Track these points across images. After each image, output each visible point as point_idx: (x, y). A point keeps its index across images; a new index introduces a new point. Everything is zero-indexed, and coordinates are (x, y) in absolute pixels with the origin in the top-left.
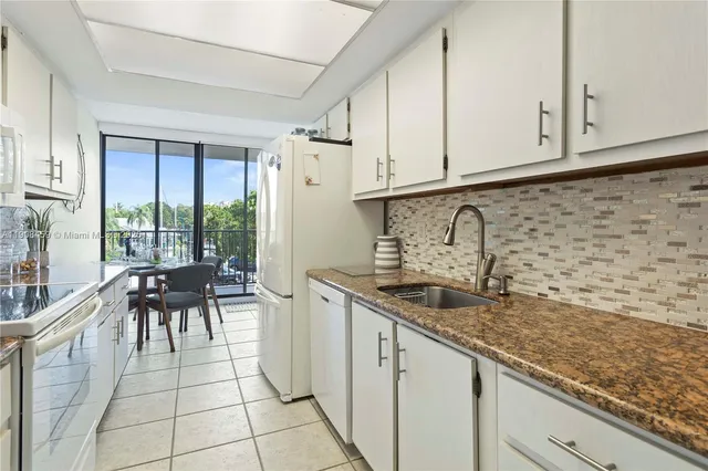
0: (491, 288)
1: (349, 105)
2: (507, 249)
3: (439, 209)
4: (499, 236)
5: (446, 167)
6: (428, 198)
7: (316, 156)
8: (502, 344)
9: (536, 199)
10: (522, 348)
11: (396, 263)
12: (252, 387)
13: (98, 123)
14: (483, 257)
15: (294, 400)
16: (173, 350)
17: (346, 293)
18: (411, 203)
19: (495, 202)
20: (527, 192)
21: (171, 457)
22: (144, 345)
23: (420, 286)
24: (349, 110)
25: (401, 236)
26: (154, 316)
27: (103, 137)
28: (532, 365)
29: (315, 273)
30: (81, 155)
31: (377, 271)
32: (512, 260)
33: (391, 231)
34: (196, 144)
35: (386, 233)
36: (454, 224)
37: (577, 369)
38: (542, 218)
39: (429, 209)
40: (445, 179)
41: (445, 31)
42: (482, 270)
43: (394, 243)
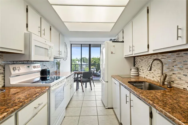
0: (166, 85)
1: (123, 32)
2: (172, 73)
3: (150, 59)
4: (169, 68)
5: (148, 48)
6: (146, 56)
7: (114, 46)
8: (158, 104)
9: (183, 56)
10: (165, 106)
11: (137, 74)
12: (99, 103)
13: (70, 42)
14: (163, 75)
15: (108, 108)
16: (83, 92)
17: (120, 83)
18: (141, 58)
19: (167, 57)
20: (179, 54)
21: (80, 116)
22: (78, 90)
23: (142, 82)
24: (123, 33)
25: (139, 67)
26: (80, 84)
27: (71, 44)
28: (166, 112)
29: (114, 76)
30: (67, 49)
31: (131, 77)
32: (174, 76)
33: (136, 65)
34: (89, 44)
35: (134, 66)
36: (151, 65)
37: (183, 117)
38: (185, 63)
39: (146, 59)
40: (148, 51)
41: (148, 7)
42: (162, 79)
43: (136, 69)
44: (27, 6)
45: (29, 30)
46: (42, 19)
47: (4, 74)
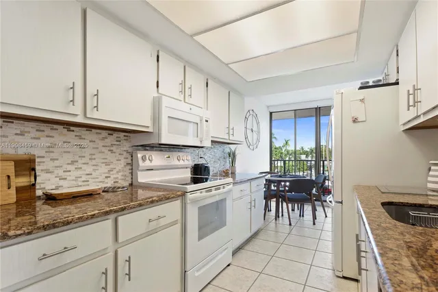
1: (397, 51)
7: (362, 101)
13: (268, 107)
16: (290, 225)
21: (261, 273)
22: (281, 219)
24: (398, 55)
27: (271, 113)
30: (258, 123)
34: (316, 108)
44: (158, 51)
45: (160, 92)
46: (187, 68)
47: (132, 166)
